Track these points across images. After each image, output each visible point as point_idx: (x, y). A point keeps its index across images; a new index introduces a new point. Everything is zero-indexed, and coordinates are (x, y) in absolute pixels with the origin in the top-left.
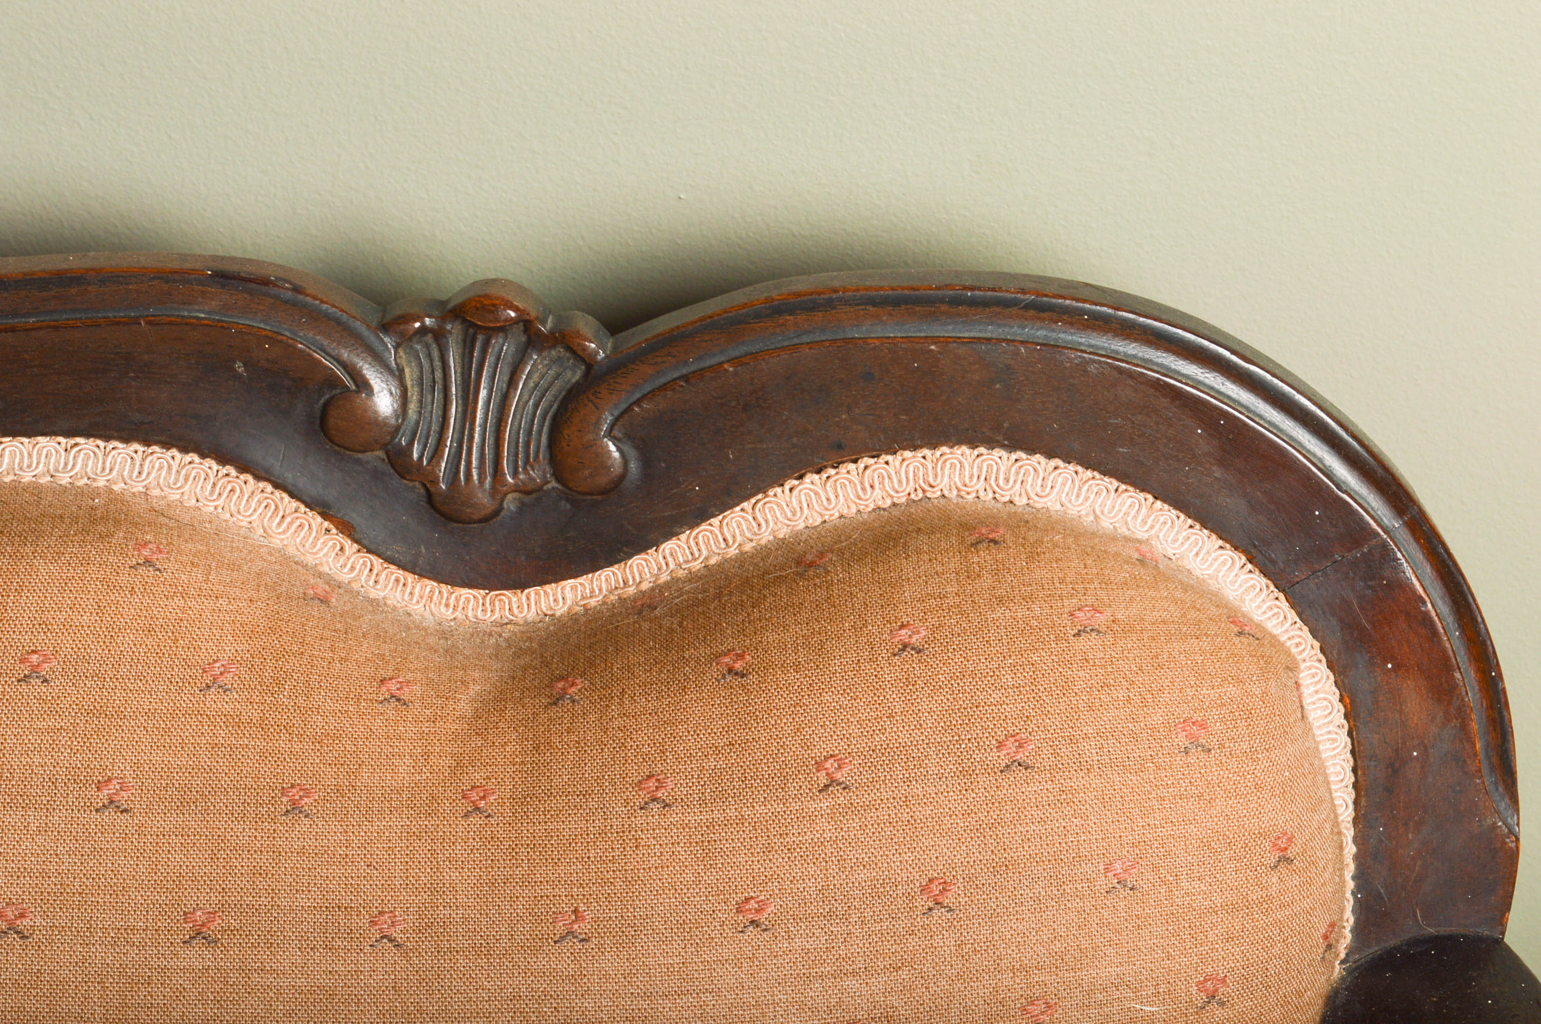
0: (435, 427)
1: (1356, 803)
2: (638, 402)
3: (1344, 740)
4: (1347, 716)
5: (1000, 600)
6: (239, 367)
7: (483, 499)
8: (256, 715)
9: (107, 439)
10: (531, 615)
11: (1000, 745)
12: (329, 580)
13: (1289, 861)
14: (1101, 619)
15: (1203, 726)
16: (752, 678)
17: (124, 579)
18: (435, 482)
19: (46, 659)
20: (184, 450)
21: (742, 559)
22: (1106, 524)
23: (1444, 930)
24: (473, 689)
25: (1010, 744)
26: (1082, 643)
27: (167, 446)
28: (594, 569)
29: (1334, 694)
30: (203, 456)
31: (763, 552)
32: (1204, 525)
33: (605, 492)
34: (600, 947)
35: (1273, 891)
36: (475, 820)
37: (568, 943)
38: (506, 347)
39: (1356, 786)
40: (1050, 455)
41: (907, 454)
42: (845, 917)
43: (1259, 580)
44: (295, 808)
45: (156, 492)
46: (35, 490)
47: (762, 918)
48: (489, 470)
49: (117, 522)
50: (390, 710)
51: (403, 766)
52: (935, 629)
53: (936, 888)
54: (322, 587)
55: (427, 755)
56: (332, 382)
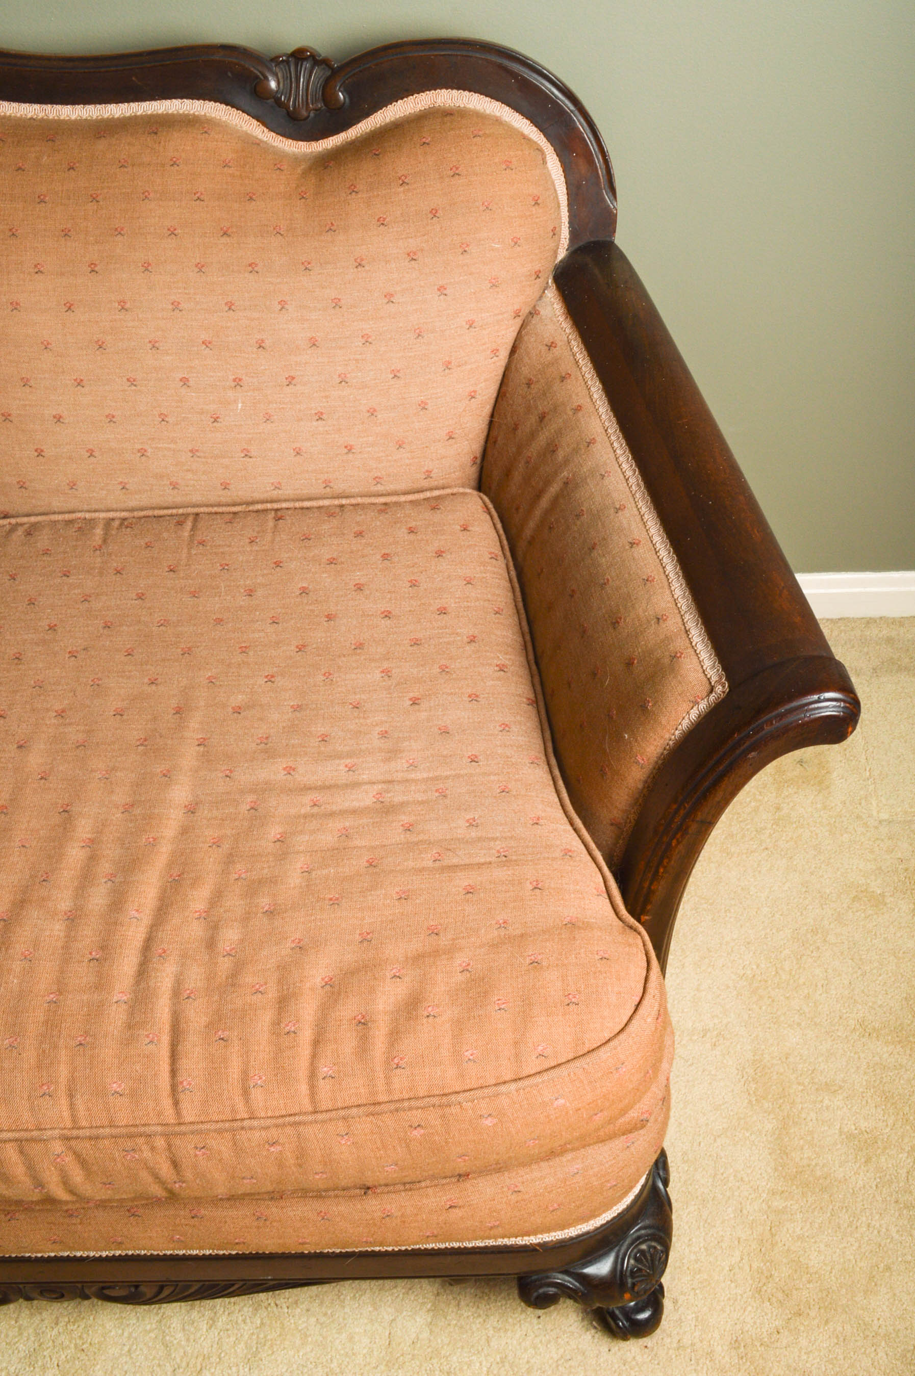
0: (288, 91)
1: (568, 199)
2: (347, 79)
3: (563, 179)
4: (563, 171)
5: (452, 129)
6: (229, 74)
7: (304, 113)
8: (238, 173)
9: (192, 99)
10: (320, 149)
11: (451, 169)
12: (260, 140)
13: (539, 204)
14: (481, 133)
15: (510, 162)
16: (381, 156)
17: (199, 136)
18: (289, 108)
19: (178, 159)
20: (215, 102)
21: (381, 127)
22: (488, 112)
23: (596, 239)
24: (302, 167)
25: (454, 169)
26: (475, 139)
27: (210, 100)
28: (338, 133)
29: (559, 164)
30: (221, 103)
31: (386, 125)
32: (517, 112)
33: (339, 109)
34: (339, 233)
35: (534, 212)
36: (303, 200)
37: (330, 232)
38: (307, 65)
39: (568, 194)
40: (470, 91)
41: (428, 92)
42: (409, 221)
43: (535, 129)
44: (251, 198)
45: (208, 115)
46: (173, 115)
47: (385, 223)
48: (305, 103)
49: (197, 122)
50: (278, 172)
51: (282, 188)
52: (433, 138)
53: (434, 212)
54: (258, 141)
55: (289, 184)
56: (257, 77)
